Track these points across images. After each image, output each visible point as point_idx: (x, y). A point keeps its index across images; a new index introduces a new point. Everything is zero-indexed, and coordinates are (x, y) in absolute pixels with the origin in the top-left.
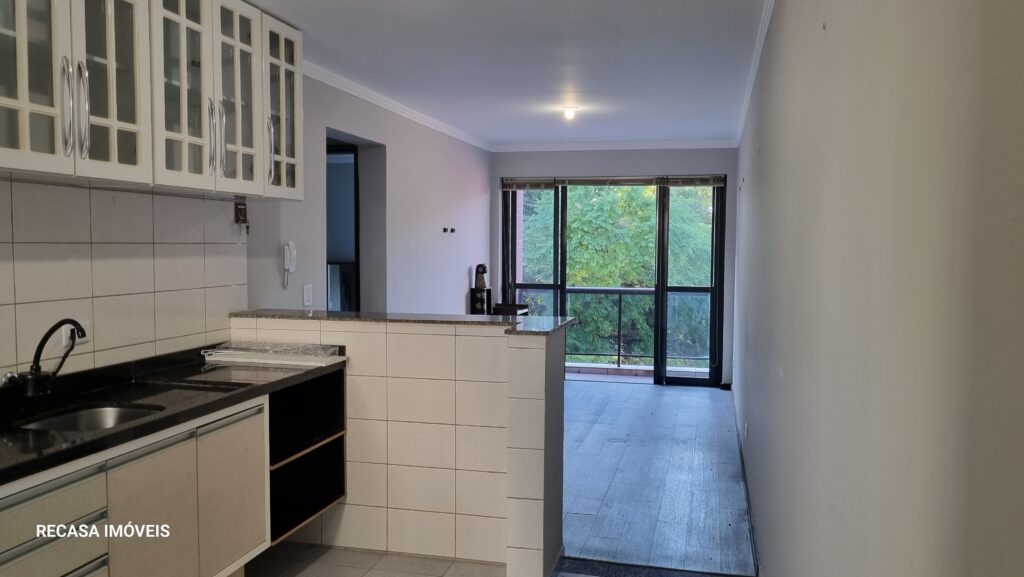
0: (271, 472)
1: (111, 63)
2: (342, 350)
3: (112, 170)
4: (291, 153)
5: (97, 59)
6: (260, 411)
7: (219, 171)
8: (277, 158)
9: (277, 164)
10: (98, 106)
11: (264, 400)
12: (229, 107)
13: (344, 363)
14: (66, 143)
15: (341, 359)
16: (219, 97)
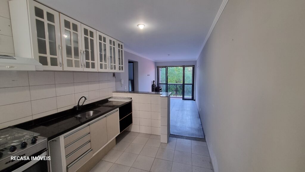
0: (120, 121)
1: (90, 51)
2: (131, 99)
3: (90, 70)
4: (122, 64)
5: (87, 50)
6: (117, 111)
7: (110, 68)
8: (120, 65)
9: (120, 66)
10: (87, 58)
11: (118, 109)
12: (111, 57)
13: (132, 101)
14: (81, 65)
15: (131, 100)
16: (109, 55)
